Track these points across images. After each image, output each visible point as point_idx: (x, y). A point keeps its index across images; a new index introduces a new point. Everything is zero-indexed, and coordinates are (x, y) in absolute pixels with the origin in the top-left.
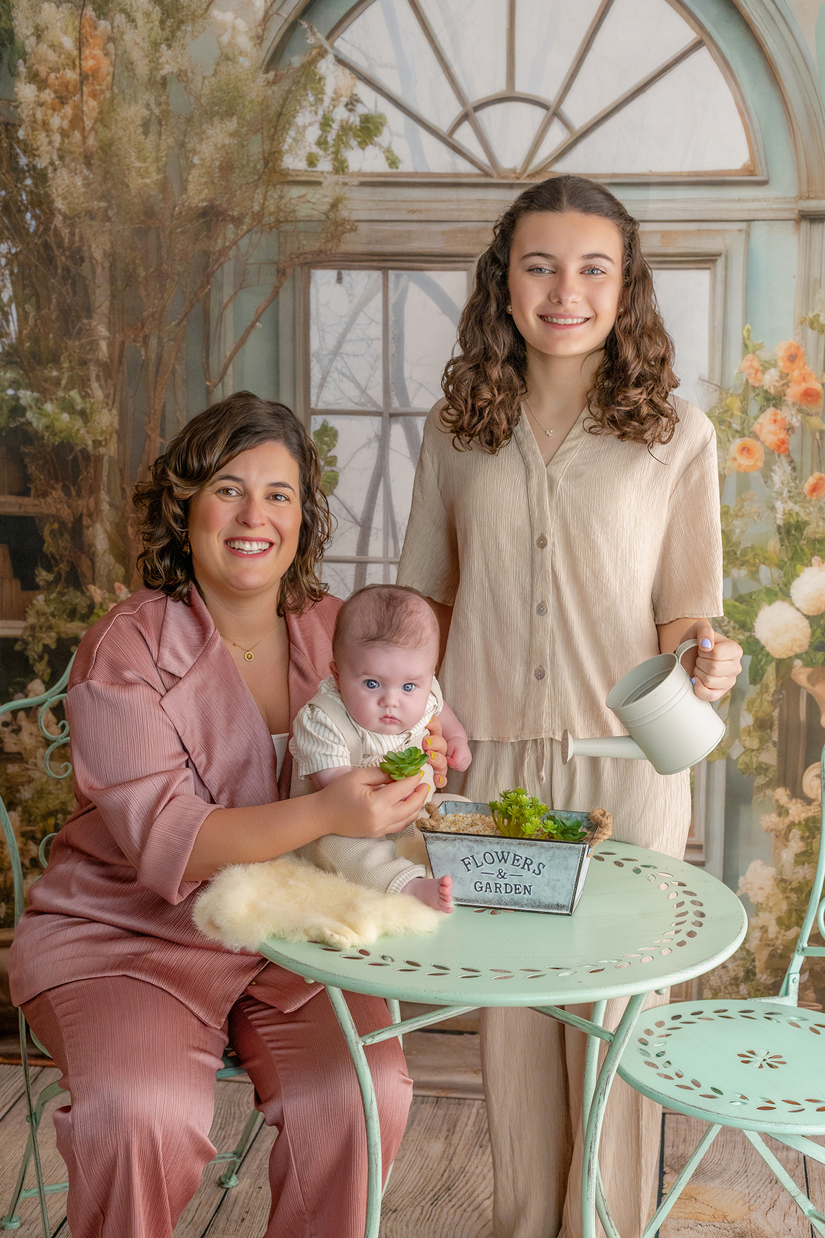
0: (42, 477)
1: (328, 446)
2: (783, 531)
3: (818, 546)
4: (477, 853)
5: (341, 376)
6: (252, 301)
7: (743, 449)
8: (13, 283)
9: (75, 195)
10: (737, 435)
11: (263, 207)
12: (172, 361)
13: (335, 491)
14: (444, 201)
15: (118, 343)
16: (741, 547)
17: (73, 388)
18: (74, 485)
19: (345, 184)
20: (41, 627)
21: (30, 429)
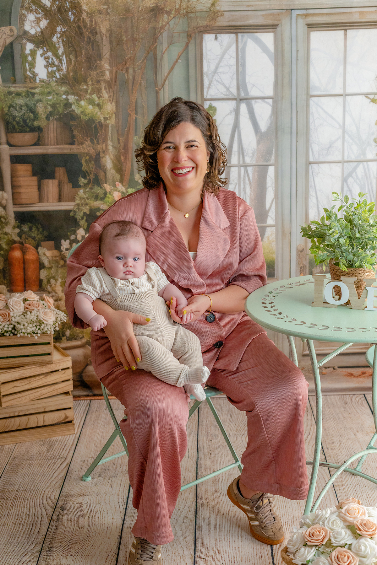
0: (81, 135)
5: (218, 83)
6: (176, 50)
8: (63, 45)
9: (92, 3)
11: (180, 6)
12: (140, 79)
14: (263, 1)
15: (114, 73)
17: (94, 94)
18: (96, 138)
20: (82, 205)
21: (74, 113)
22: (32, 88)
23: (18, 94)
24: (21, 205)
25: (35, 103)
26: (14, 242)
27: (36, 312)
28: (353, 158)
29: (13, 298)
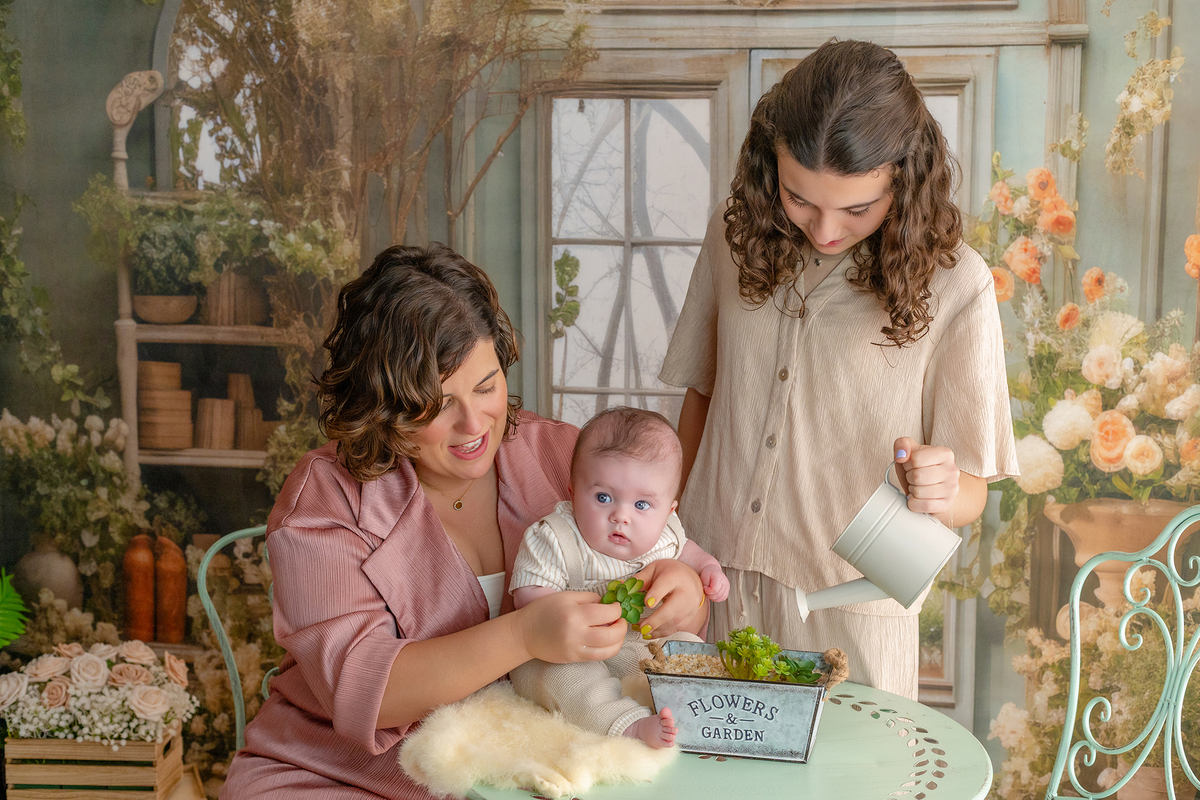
0: (284, 307)
1: (570, 276)
2: (1034, 363)
3: (1071, 378)
4: (705, 697)
5: (583, 206)
6: (494, 131)
8: (257, 113)
9: (319, 26)
11: (505, 36)
12: (414, 191)
13: (576, 322)
14: (687, 29)
15: (360, 174)
17: (315, 219)
18: (316, 315)
19: (587, 12)
20: (282, 458)
21: (273, 259)
22: (188, 202)
23: (161, 214)
24: (156, 450)
25: (194, 233)
26: (138, 530)
27: (126, 690)
29: (89, 656)
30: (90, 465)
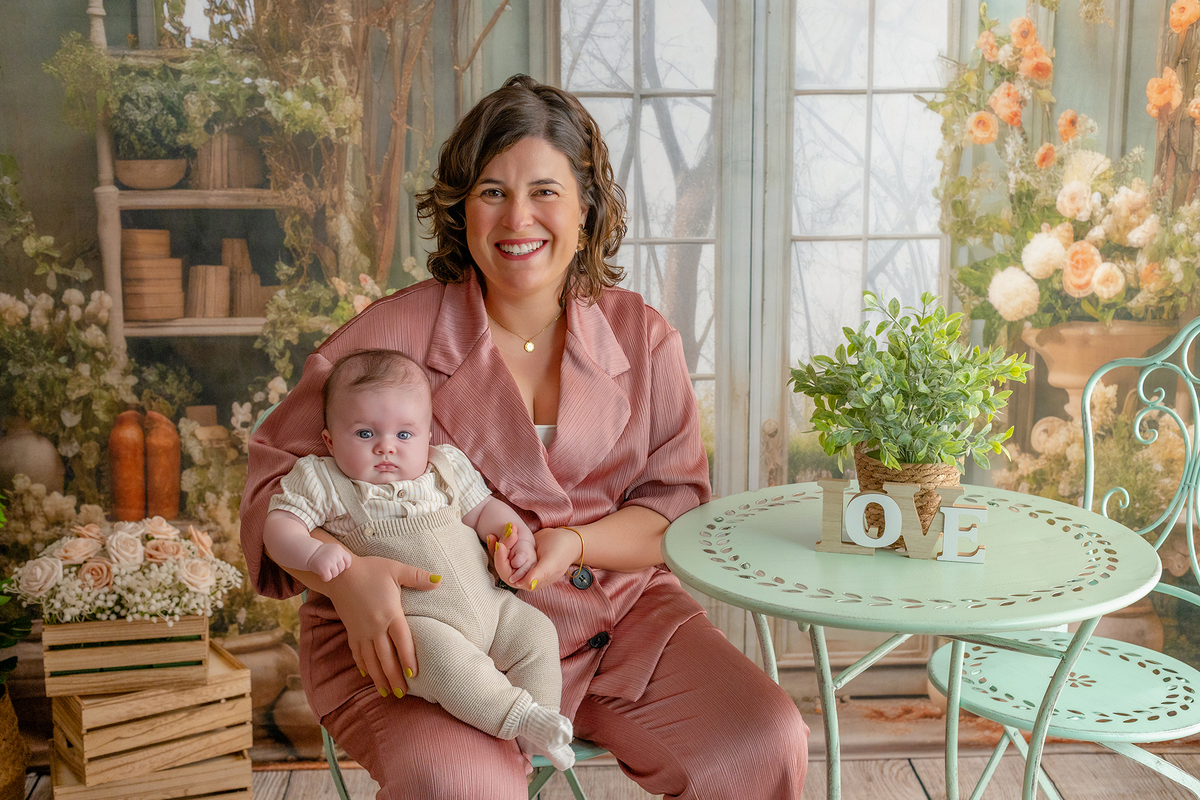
0: (282, 168)
2: (1015, 200)
3: (1047, 212)
5: (592, 59)
7: (979, 122)
10: (974, 109)
12: (419, 46)
15: (361, 29)
16: (977, 216)
17: (315, 76)
18: (316, 176)
20: (282, 324)
21: (269, 119)
22: (175, 60)
23: (144, 73)
24: (144, 322)
25: (182, 93)
26: (125, 406)
27: (171, 565)
28: (888, 230)
29: (120, 533)
30: (70, 340)
